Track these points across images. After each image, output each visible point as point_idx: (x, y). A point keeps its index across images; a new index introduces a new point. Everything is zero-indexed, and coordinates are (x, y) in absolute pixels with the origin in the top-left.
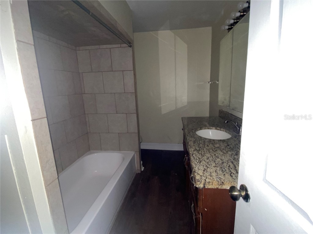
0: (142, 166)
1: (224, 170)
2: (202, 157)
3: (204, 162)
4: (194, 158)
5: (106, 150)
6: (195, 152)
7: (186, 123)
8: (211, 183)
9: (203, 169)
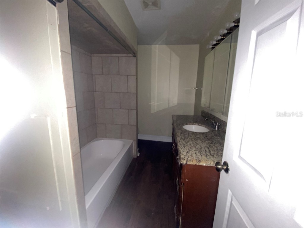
0: (138, 152)
1: (201, 153)
2: (186, 144)
3: (187, 147)
4: (180, 144)
5: (110, 138)
6: (181, 140)
7: (175, 119)
8: (191, 161)
9: (186, 152)
